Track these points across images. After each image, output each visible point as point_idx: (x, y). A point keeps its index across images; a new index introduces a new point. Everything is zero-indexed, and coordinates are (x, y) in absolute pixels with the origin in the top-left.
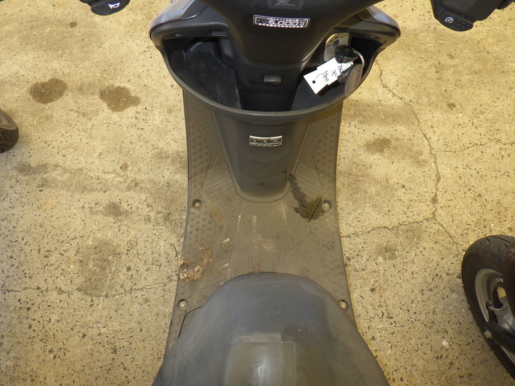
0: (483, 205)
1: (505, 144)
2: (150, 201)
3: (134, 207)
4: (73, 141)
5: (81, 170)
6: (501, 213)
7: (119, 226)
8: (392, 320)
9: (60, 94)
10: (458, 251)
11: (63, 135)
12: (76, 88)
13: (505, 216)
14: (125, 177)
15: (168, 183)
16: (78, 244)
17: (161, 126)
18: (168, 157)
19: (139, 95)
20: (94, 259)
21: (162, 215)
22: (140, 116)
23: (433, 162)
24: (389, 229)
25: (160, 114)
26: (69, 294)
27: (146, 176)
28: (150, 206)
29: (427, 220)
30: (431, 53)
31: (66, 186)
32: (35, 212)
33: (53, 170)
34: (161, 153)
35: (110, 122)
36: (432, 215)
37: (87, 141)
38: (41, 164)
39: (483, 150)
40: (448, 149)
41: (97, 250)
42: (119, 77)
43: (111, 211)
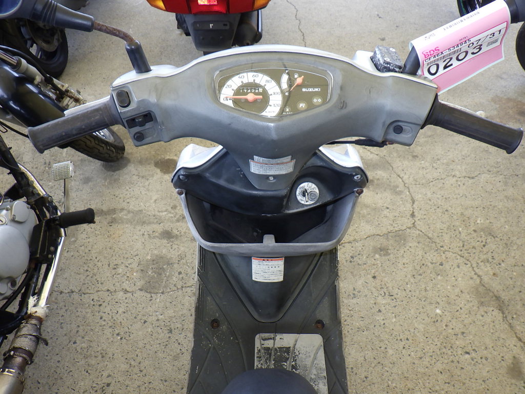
0: (451, 217)
1: (460, 178)
3: (182, 233)
4: (135, 193)
5: (141, 211)
6: (466, 221)
7: (171, 245)
8: (393, 297)
9: (125, 165)
10: (437, 247)
11: (127, 190)
12: (137, 161)
13: (469, 223)
14: (175, 214)
16: (140, 258)
20: (152, 268)
23: (408, 192)
24: (380, 236)
29: (410, 228)
31: (129, 222)
32: (106, 240)
33: (120, 212)
35: (163, 180)
36: (413, 225)
37: (145, 193)
38: (111, 208)
39: (444, 182)
40: (418, 183)
41: (155, 262)
42: (168, 153)
43: (165, 235)
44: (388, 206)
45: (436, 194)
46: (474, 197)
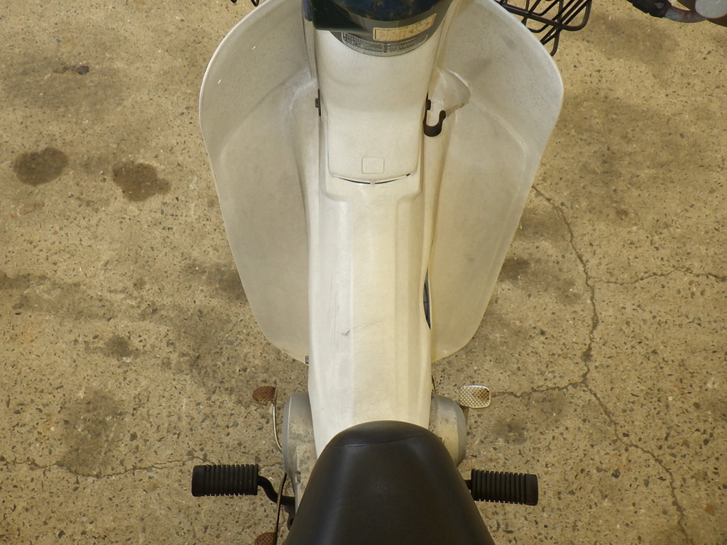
0: (659, 368)
1: (698, 276)
2: (171, 337)
3: (149, 345)
4: (70, 242)
5: (77, 285)
6: (685, 381)
7: (125, 372)
8: (511, 536)
9: (58, 172)
10: (616, 435)
11: (56, 233)
12: (81, 164)
13: (691, 386)
14: (139, 300)
15: (200, 311)
16: (64, 395)
17: (196, 226)
18: (204, 272)
19: (169, 178)
20: (85, 419)
21: (186, 358)
22: (168, 210)
23: (589, 298)
24: (516, 396)
25: (197, 207)
26: (46, 469)
27: (170, 299)
28: (172, 344)
29: (575, 385)
30: (598, 133)
31: (54, 308)
32: (8, 345)
33: (39, 284)
34: (194, 266)
35: (125, 216)
36: (582, 379)
37: (89, 243)
38: (22, 274)
39: (665, 284)
40: (613, 279)
41: (91, 406)
42: (142, 151)
43: (115, 348)
44: (545, 329)
45: (644, 310)
46: (714, 325)
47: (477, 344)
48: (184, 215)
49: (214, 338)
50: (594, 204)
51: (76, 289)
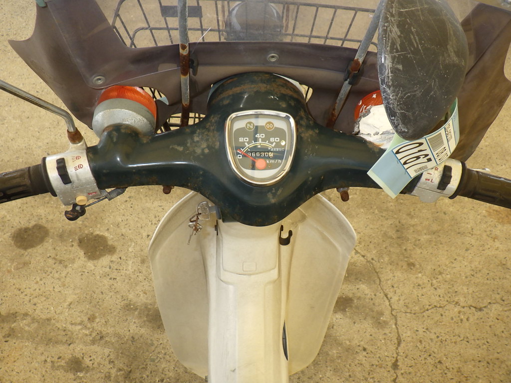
0: (444, 374)
1: (464, 307)
2: (112, 356)
3: (96, 363)
4: (47, 289)
5: (49, 320)
9: (42, 240)
11: (37, 282)
12: (57, 234)
14: (91, 330)
15: (132, 337)
17: (132, 276)
18: (137, 309)
19: (116, 244)
21: (122, 372)
22: (114, 266)
23: (394, 324)
25: (133, 264)
27: (113, 329)
28: (113, 362)
30: (392, 212)
31: (31, 337)
33: (23, 319)
34: (130, 305)
35: (84, 270)
37: (60, 289)
38: (11, 312)
39: (443, 313)
40: (409, 311)
42: (99, 226)
43: (72, 366)
44: (366, 346)
45: (430, 332)
46: (478, 342)
47: (321, 358)
48: (124, 269)
49: (142, 357)
50: (393, 259)
51: (49, 323)
